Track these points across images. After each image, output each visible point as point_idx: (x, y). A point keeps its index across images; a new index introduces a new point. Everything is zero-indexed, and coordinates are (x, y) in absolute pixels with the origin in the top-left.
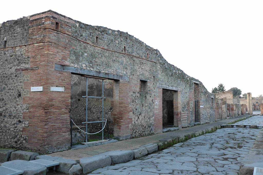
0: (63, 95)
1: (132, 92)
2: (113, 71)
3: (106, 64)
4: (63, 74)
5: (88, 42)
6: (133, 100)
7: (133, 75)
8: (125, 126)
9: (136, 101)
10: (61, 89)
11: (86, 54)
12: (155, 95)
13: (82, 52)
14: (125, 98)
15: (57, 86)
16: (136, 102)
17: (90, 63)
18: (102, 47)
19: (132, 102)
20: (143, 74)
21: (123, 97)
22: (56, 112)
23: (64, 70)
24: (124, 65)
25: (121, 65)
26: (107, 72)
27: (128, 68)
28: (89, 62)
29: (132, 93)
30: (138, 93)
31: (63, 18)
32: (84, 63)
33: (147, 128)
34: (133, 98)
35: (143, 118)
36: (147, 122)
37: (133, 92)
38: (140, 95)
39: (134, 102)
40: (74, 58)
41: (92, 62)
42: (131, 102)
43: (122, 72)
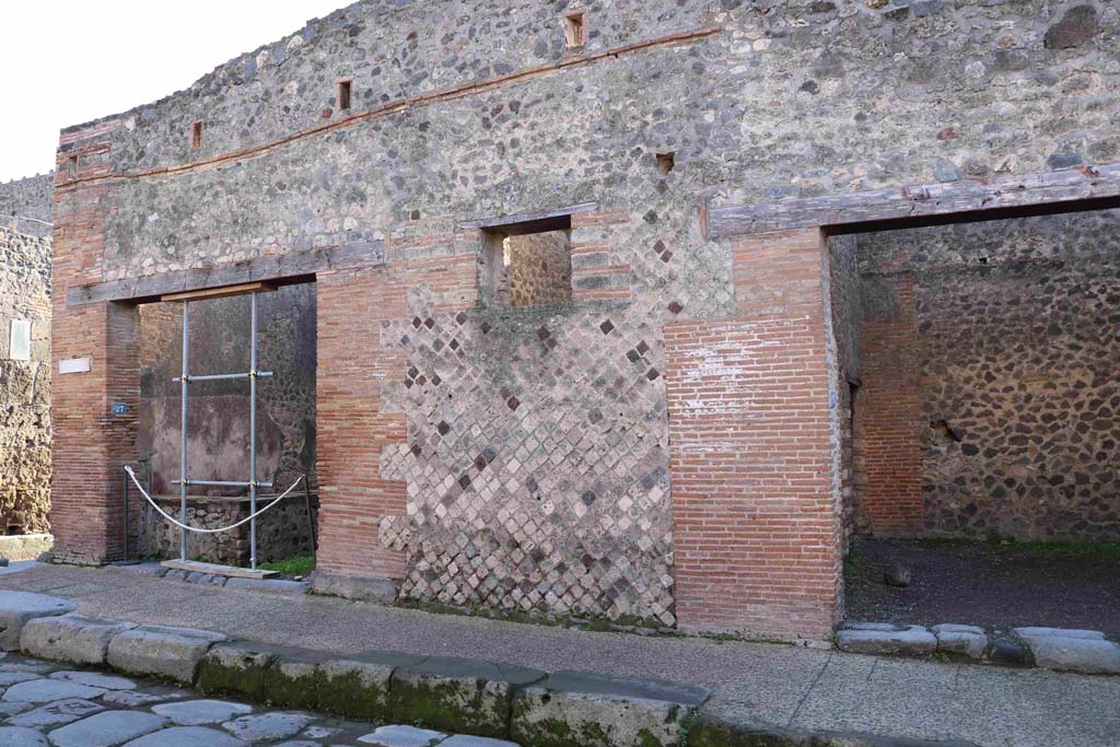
0: (87, 382)
1: (401, 321)
2: (270, 239)
3: (236, 222)
4: (85, 313)
5: (163, 164)
6: (414, 373)
7: (416, 216)
8: (351, 522)
9: (444, 375)
10: (81, 365)
11: (153, 218)
12: (676, 308)
13: (139, 216)
14: (348, 362)
15: (74, 357)
16: (437, 381)
17: (166, 243)
18: (216, 156)
19: (409, 384)
20: (517, 176)
21: (338, 362)
22: (70, 437)
23: (91, 301)
24: (339, 183)
25: (322, 191)
26: (240, 256)
27: (370, 190)
28: (162, 244)
29: (410, 331)
30: (461, 319)
31: (91, 130)
32: (145, 256)
33: (561, 568)
34: (416, 357)
35: (513, 486)
36: (555, 518)
37: (417, 322)
38: (485, 329)
39: (422, 381)
40: (117, 247)
41: (175, 238)
42: (393, 384)
43: (333, 225)
